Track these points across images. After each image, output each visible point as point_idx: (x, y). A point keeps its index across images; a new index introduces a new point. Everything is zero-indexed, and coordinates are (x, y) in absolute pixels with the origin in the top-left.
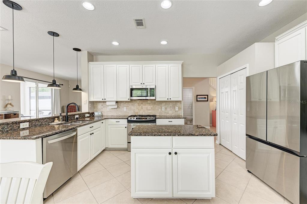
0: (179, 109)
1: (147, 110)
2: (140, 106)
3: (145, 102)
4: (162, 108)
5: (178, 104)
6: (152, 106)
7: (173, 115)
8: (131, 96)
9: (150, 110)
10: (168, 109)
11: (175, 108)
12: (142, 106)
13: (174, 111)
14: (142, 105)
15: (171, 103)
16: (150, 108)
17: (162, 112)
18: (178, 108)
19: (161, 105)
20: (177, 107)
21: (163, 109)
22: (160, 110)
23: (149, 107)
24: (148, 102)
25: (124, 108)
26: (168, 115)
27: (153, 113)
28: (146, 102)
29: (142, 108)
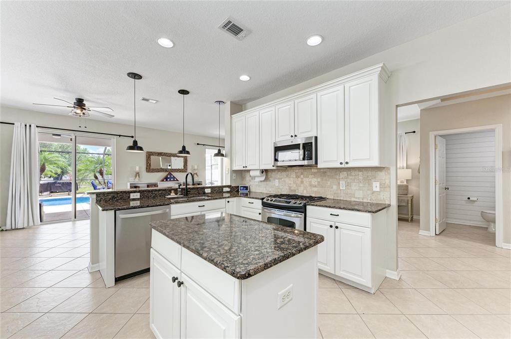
0: (383, 187)
1: (311, 185)
2: (300, 179)
3: (307, 170)
4: (339, 183)
5: (382, 175)
6: (319, 180)
7: (365, 201)
8: (276, 160)
9: (315, 186)
10: (354, 187)
11: (370, 185)
12: (302, 179)
13: (369, 192)
14: (302, 176)
15: (360, 173)
16: (316, 183)
17: (339, 192)
18: (380, 184)
19: (338, 177)
20: (378, 184)
21: (343, 186)
22: (335, 187)
23: (315, 181)
24: (313, 170)
25: (276, 180)
26: (353, 199)
27: (321, 192)
28: (310, 170)
29: (302, 182)
